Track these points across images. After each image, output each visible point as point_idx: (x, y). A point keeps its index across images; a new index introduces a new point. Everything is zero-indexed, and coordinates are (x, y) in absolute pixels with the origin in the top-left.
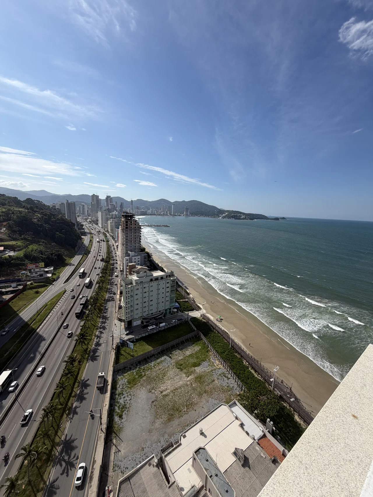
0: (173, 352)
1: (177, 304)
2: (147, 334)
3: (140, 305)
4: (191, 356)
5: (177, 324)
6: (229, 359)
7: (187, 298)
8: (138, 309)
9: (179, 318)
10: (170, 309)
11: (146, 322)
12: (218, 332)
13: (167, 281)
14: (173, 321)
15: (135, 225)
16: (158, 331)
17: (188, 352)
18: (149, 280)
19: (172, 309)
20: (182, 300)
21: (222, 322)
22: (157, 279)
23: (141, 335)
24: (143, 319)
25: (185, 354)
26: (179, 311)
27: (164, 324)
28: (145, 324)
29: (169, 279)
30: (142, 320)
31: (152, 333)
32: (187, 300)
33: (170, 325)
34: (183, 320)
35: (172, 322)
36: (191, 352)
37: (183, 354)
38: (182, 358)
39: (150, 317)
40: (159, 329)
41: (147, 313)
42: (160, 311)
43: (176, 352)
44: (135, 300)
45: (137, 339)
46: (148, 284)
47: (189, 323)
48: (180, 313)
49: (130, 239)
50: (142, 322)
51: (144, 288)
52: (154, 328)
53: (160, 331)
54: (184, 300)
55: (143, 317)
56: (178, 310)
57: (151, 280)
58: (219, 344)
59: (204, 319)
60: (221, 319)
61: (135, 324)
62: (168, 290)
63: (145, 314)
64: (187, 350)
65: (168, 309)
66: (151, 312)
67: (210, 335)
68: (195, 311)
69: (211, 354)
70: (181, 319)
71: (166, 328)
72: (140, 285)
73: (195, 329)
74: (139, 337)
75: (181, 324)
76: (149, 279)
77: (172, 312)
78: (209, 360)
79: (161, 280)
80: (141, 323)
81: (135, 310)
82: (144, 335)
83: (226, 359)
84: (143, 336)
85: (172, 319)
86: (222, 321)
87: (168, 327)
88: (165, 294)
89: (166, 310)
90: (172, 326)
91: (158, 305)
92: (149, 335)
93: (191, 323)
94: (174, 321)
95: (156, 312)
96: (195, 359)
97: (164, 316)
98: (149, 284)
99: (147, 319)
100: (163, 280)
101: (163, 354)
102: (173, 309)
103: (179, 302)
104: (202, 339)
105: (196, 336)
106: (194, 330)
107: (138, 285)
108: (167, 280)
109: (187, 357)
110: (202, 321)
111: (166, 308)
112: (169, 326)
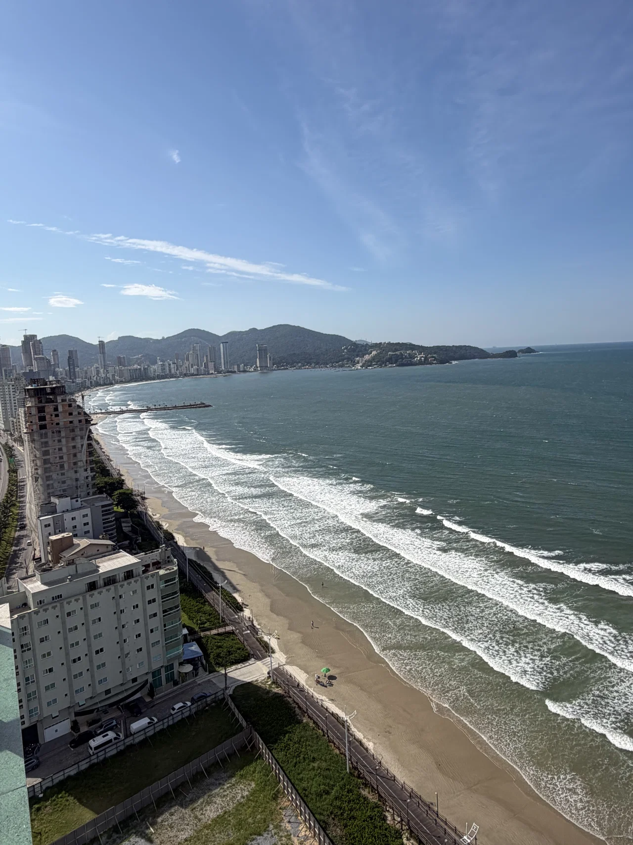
0: (159, 820)
1: (195, 648)
2: (84, 766)
3: (60, 673)
4: (220, 821)
5: (187, 714)
6: (342, 814)
7: (234, 622)
8: (53, 685)
9: (197, 692)
10: (170, 667)
11: (90, 724)
12: (314, 722)
13: (148, 583)
14: (177, 706)
15: (71, 414)
16: (122, 748)
17: (211, 811)
18: (84, 587)
19: (176, 665)
20: (214, 632)
21: (331, 685)
22: (110, 580)
23: (62, 773)
24: (77, 714)
25: (200, 820)
26: (201, 670)
27: (144, 721)
28: (84, 729)
29: (152, 576)
30: (74, 718)
31: (101, 758)
32: (229, 628)
33: (166, 721)
34: (208, 699)
35: (174, 709)
36: (222, 808)
37: (196, 817)
38: (191, 833)
39: (99, 705)
40: (126, 741)
41: (87, 693)
42: (135, 680)
43: (172, 814)
44: (39, 657)
45: (48, 788)
46: (81, 601)
47: (227, 704)
48: (203, 676)
49: (58, 460)
50: (75, 726)
51: (69, 614)
52: (110, 741)
53: (130, 747)
54: (221, 630)
55: (77, 709)
56: (196, 669)
57: (92, 586)
58: (316, 765)
59: (278, 686)
60: (332, 678)
61: (49, 734)
62: (155, 608)
63: (81, 699)
64: (208, 803)
65: (163, 670)
66: (101, 689)
67: (290, 739)
68: (252, 661)
69: (285, 803)
70: (202, 696)
71: (151, 733)
72: (50, 607)
73: (244, 724)
74: (56, 781)
75: (200, 713)
76: (82, 584)
77: (176, 677)
78: (278, 827)
79: (125, 583)
80: (72, 728)
81: (43, 690)
82: (72, 771)
83: (331, 813)
84: (69, 777)
85: (175, 698)
86: (333, 681)
87: (157, 729)
88: (146, 625)
89: (156, 673)
90: (171, 723)
91: (123, 664)
92: (92, 767)
93: (233, 706)
94: (181, 704)
95: (122, 685)
96: (230, 832)
97: (151, 694)
98: (85, 600)
99: (91, 712)
100: (132, 580)
101: (128, 831)
102: (181, 664)
103: (204, 641)
104: (261, 756)
105: (243, 749)
106: (241, 728)
107: (46, 610)
108: (147, 578)
109: (206, 827)
110: (269, 692)
111: (155, 667)
112: (161, 727)
